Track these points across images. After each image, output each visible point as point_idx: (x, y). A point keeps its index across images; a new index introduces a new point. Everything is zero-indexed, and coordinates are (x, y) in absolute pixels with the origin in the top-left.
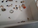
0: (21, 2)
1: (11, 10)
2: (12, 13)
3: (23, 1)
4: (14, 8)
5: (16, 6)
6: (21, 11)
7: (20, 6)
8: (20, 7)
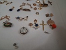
0: (47, 16)
1: (24, 28)
2: (24, 34)
3: (52, 14)
4: (31, 24)
5: (36, 20)
6: (46, 33)
7: (43, 22)
8: (43, 24)
